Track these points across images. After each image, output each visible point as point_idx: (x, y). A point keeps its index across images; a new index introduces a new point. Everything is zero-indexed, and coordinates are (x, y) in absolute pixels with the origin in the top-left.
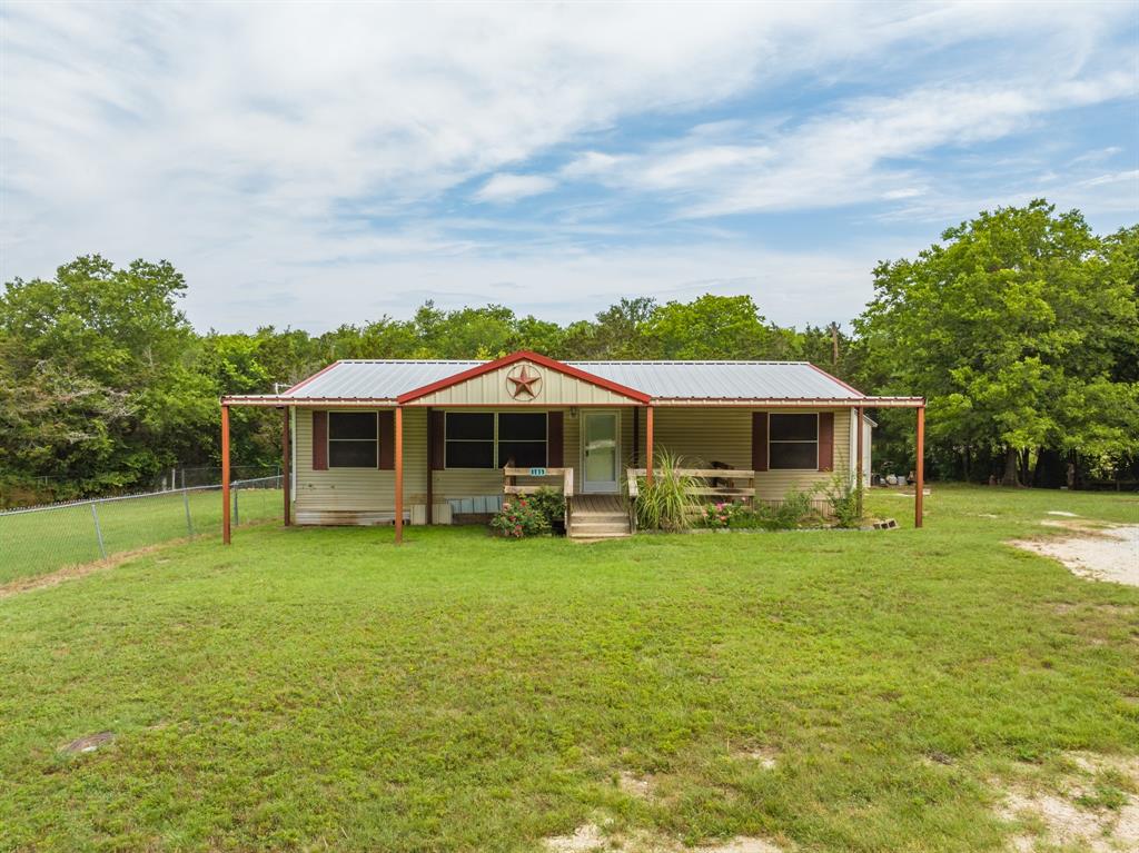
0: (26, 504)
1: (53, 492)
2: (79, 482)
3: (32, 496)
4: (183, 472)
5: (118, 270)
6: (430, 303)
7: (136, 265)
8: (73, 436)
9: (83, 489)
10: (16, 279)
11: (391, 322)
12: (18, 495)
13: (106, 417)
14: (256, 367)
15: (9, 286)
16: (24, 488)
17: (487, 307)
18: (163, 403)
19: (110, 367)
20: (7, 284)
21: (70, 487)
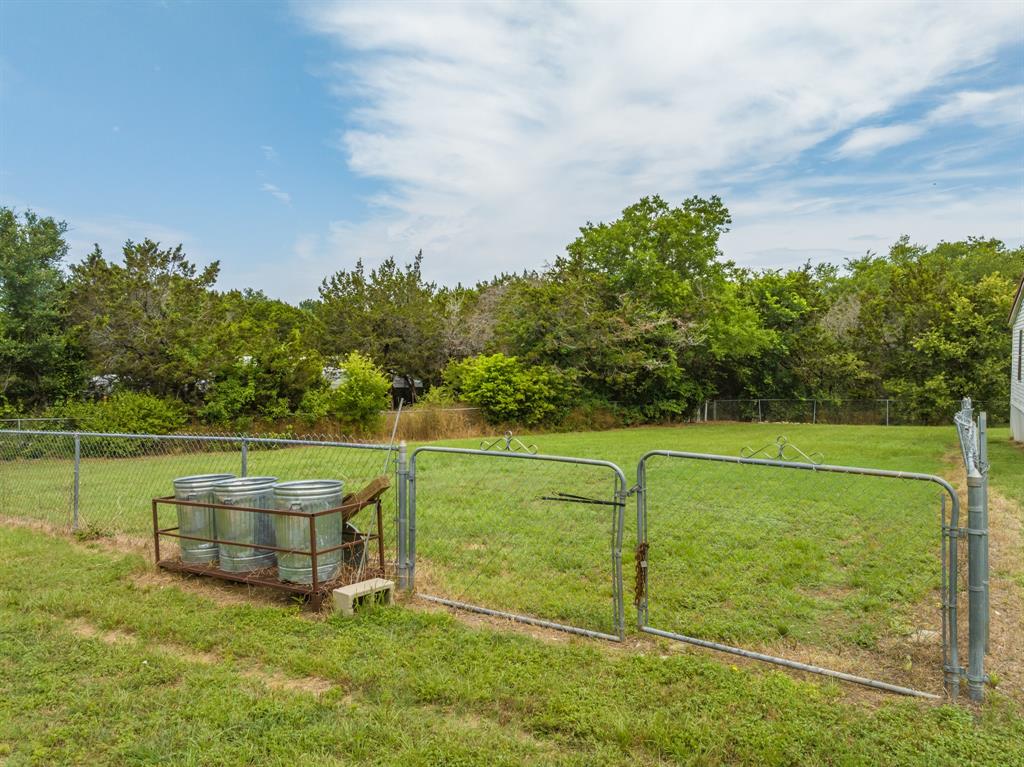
0: (606, 427)
1: (624, 416)
2: (642, 409)
3: (610, 419)
4: (715, 405)
5: (674, 209)
6: (906, 238)
7: (687, 203)
8: (651, 364)
9: (646, 415)
10: (588, 223)
11: (874, 258)
12: (600, 418)
13: (676, 346)
14: (797, 300)
15: (583, 230)
16: (604, 410)
17: (967, 239)
18: (726, 333)
19: (677, 298)
20: (581, 228)
21: (636, 413)
